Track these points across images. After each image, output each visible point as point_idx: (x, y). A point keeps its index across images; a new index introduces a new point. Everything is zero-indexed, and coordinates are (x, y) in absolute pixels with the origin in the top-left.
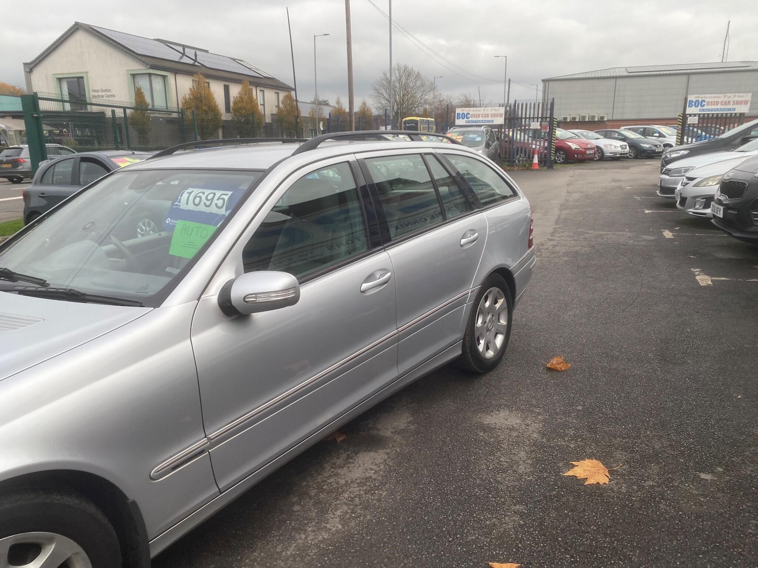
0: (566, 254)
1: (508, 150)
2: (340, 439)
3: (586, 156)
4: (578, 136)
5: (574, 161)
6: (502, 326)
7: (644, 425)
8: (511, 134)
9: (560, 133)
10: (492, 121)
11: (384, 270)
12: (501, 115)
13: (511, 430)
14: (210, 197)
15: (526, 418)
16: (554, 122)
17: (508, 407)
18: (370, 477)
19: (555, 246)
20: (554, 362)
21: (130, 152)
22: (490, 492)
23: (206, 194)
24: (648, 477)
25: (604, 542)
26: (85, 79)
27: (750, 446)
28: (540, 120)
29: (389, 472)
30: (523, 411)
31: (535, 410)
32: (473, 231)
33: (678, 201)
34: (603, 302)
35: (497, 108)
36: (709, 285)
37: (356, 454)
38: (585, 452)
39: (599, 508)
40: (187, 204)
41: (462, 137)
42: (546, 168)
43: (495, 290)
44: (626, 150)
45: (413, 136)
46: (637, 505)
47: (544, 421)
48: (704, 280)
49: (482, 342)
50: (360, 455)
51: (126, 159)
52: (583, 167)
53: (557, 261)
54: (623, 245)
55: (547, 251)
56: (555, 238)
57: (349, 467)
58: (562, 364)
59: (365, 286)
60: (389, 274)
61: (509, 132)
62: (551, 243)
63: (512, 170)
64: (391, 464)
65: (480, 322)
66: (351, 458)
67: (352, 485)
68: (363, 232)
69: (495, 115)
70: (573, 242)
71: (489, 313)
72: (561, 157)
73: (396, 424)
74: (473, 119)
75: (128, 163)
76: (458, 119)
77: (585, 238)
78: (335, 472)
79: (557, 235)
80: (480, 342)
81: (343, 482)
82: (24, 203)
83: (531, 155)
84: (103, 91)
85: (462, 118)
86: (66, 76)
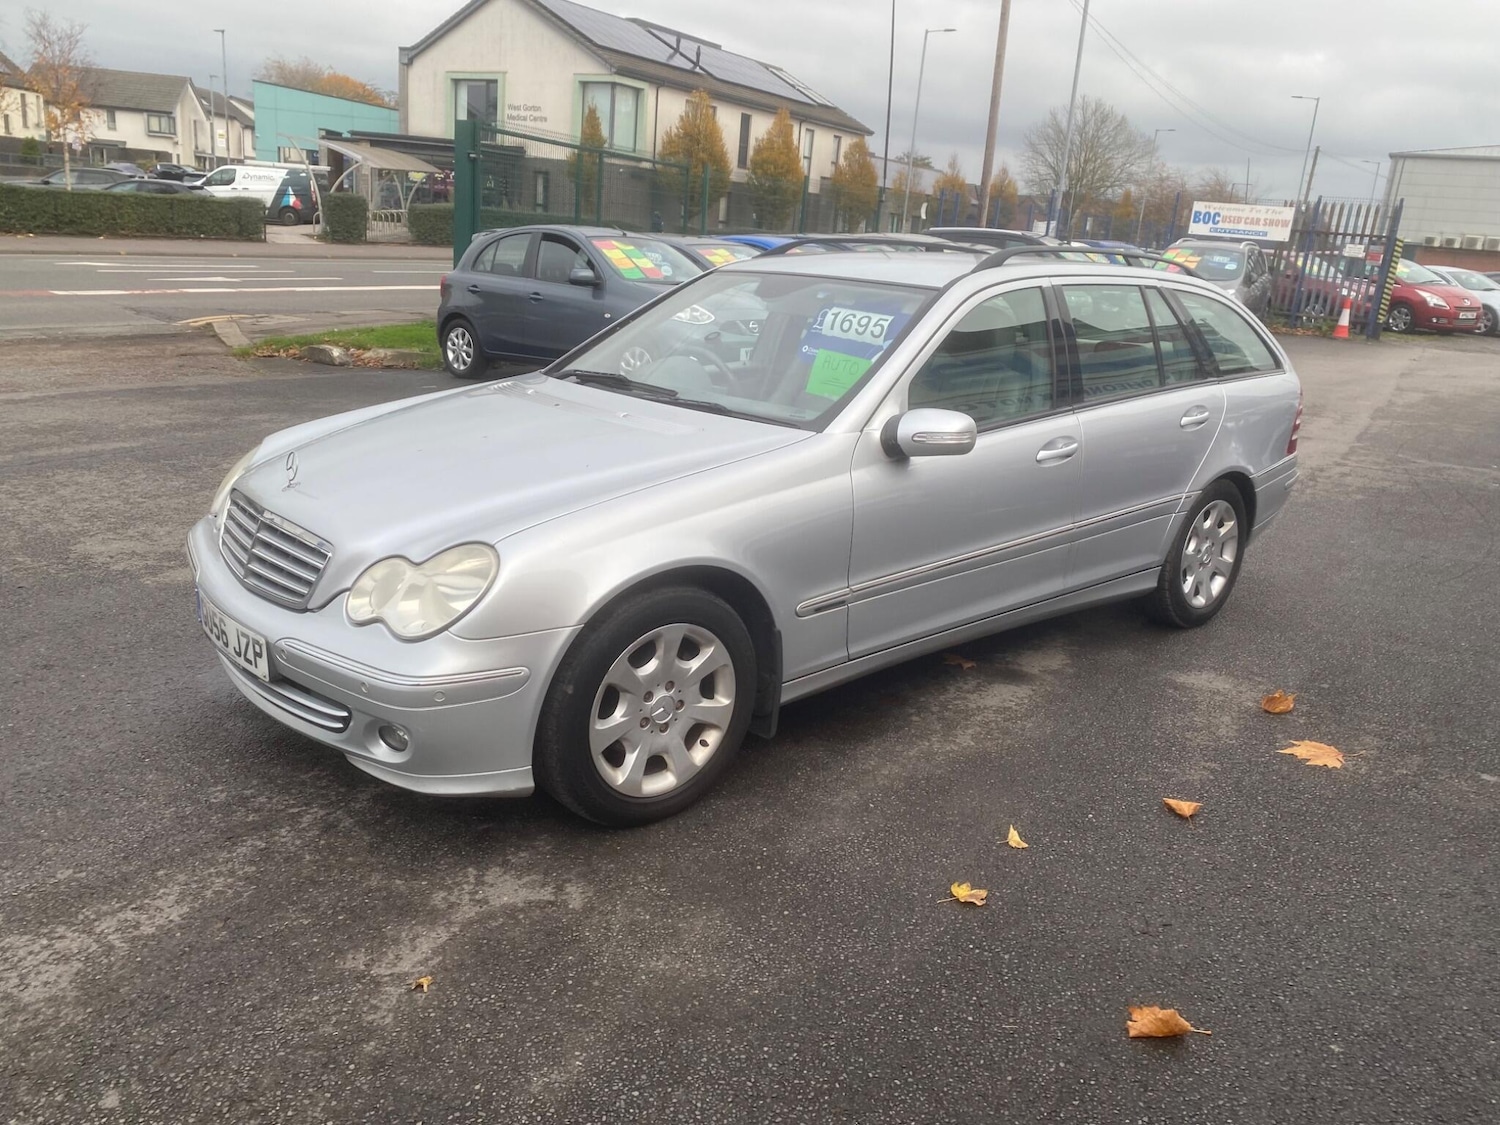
0: (1360, 490)
1: (1288, 294)
2: (967, 665)
3: (1456, 324)
4: (1448, 281)
5: (1426, 330)
6: (1225, 563)
8: (1300, 263)
9: (1405, 269)
10: (1265, 234)
11: (1069, 439)
12: (1285, 224)
13: (1214, 693)
14: (864, 322)
15: (1241, 684)
16: (1397, 247)
17: (1215, 670)
18: (1010, 708)
19: (1344, 475)
21: (619, 232)
22: (1174, 746)
24: (1403, 765)
25: (1319, 809)
26: (499, 84)
29: (1036, 707)
30: (1237, 677)
31: (1256, 678)
32: (1201, 408)
34: (1408, 567)
35: (1277, 209)
37: (990, 684)
40: (832, 329)
41: (1199, 259)
42: (1364, 337)
43: (1223, 504)
45: (1131, 260)
46: (1376, 786)
49: (1190, 580)
50: (995, 685)
51: (614, 243)
52: (1446, 344)
53: (1342, 499)
54: (1478, 489)
55: (1328, 481)
56: (1347, 462)
57: (980, 695)
59: (1042, 454)
60: (1075, 445)
61: (1297, 257)
62: (1339, 469)
63: (1292, 335)
64: (1038, 700)
65: (1192, 546)
66: (983, 686)
67: (985, 711)
68: (1049, 387)
69: (1272, 223)
70: (1380, 472)
71: (1207, 538)
72: (1400, 320)
73: (1048, 663)
74: (1227, 226)
75: (617, 251)
76: (1194, 222)
77: (1406, 470)
78: (963, 695)
79: (1354, 458)
80: (1188, 578)
81: (974, 706)
82: (441, 298)
83: (1336, 309)
84: (527, 109)
85: (1204, 222)
86: (469, 76)
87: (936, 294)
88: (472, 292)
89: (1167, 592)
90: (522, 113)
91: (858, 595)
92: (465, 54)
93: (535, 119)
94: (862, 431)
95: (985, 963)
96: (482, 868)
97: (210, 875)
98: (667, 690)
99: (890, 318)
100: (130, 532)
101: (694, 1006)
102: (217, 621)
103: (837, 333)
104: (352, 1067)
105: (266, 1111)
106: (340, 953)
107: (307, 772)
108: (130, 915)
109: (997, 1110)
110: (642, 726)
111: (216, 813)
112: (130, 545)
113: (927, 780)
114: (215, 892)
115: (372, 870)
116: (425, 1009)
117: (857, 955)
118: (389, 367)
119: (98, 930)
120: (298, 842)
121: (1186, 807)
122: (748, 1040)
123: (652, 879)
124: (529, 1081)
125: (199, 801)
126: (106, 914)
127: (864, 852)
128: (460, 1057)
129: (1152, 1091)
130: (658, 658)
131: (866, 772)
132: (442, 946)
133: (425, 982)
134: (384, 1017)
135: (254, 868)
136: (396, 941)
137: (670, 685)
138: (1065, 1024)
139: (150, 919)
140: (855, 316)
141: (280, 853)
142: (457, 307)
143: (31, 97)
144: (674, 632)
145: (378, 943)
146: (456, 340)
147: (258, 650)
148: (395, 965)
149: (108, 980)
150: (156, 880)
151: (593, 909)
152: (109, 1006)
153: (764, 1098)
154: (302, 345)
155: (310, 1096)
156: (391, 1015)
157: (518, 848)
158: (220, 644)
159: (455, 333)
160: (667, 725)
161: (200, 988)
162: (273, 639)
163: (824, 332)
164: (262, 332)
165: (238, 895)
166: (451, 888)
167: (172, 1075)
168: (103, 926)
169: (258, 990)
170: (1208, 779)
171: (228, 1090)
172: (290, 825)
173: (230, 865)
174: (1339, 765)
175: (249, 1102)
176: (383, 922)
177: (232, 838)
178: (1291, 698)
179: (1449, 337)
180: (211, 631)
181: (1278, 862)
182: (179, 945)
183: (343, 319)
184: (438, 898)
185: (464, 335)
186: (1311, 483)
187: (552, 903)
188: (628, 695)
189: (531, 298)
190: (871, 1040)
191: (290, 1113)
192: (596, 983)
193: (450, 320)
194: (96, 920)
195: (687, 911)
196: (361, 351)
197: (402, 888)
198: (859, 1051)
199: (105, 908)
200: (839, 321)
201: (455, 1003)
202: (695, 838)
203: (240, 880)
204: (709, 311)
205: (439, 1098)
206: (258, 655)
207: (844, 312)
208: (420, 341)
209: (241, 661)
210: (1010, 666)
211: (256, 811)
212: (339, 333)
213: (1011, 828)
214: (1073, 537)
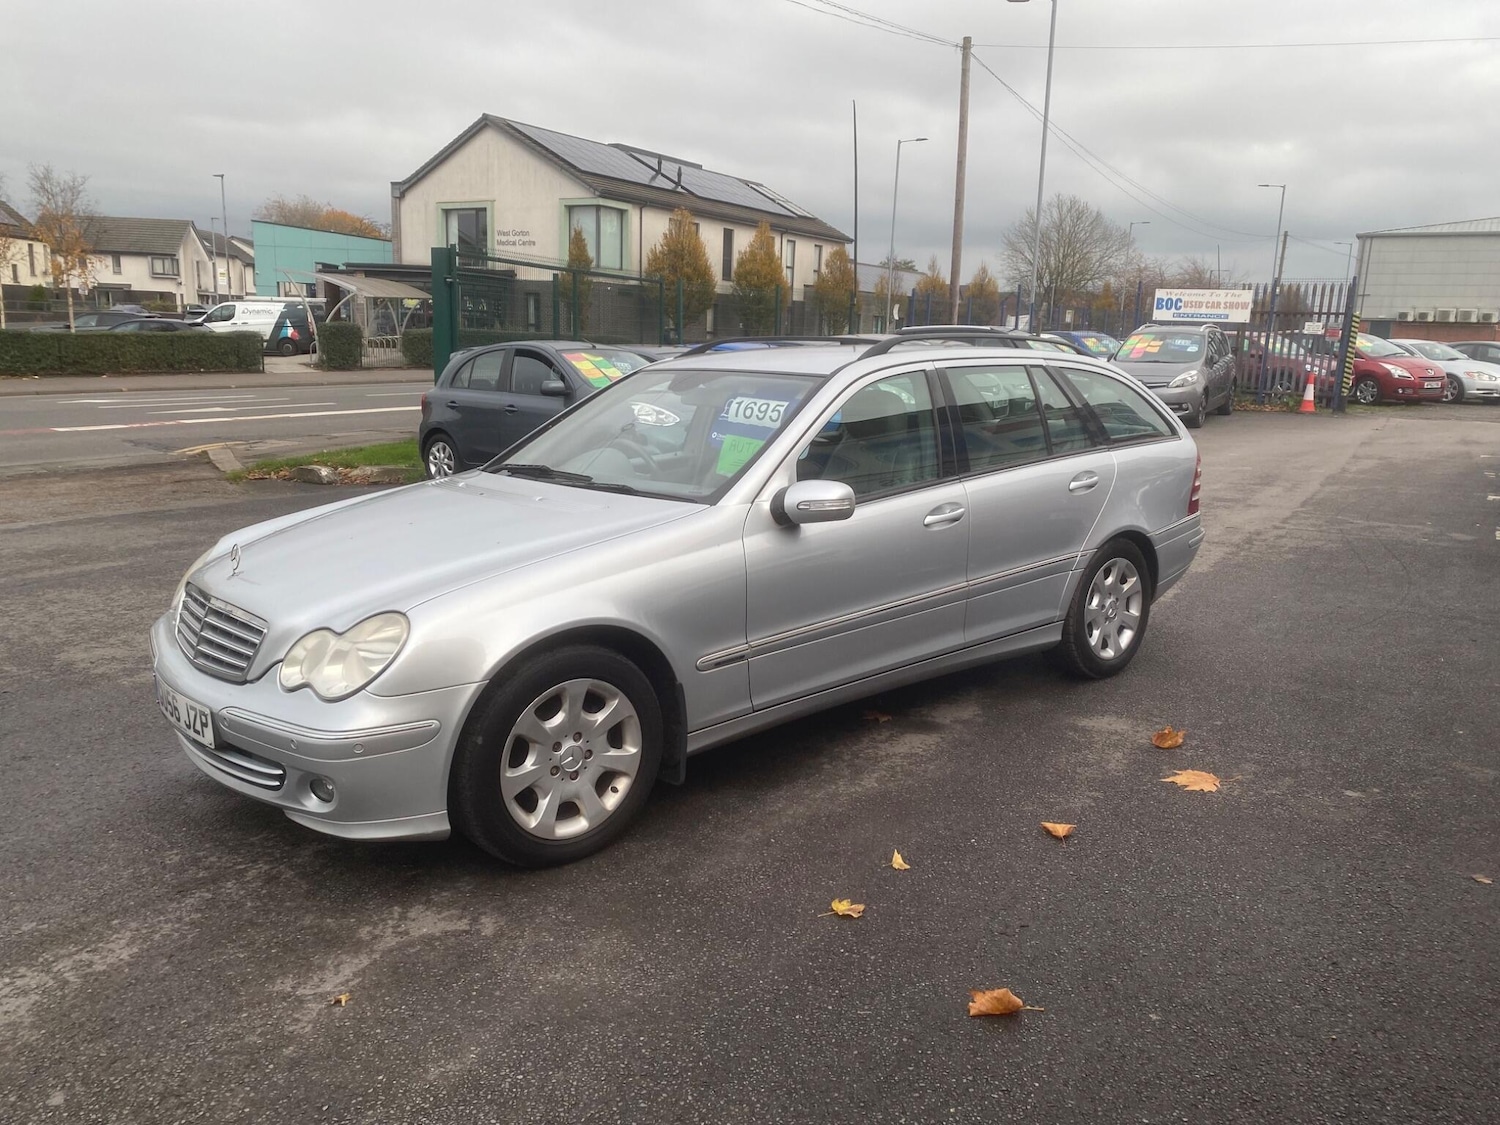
0: (1293, 550)
1: (1253, 373)
2: (884, 720)
3: (1422, 393)
4: (1412, 353)
5: (1392, 401)
6: (1132, 617)
8: (1263, 341)
10: (1227, 317)
11: (955, 505)
12: (1244, 306)
13: (1112, 734)
14: (763, 408)
15: (1138, 725)
16: (1354, 324)
17: (1117, 714)
18: (917, 753)
19: (1281, 537)
21: (590, 345)
22: (1063, 779)
24: (1274, 787)
25: (1187, 826)
26: (488, 212)
27: (1435, 775)
28: (1324, 317)
29: (942, 752)
30: (1136, 719)
31: (1155, 719)
32: (1090, 473)
34: (1323, 616)
35: (1237, 292)
38: (1196, 765)
40: (736, 415)
41: (1161, 343)
42: (1331, 410)
43: (1122, 562)
46: (1244, 805)
49: (1096, 633)
50: (907, 735)
51: (583, 354)
52: (1410, 414)
53: (1273, 559)
54: (1406, 544)
55: (1264, 543)
56: (1286, 525)
57: (892, 744)
59: (931, 518)
60: (962, 510)
61: (1259, 337)
62: (1276, 532)
63: (1260, 411)
64: (944, 746)
65: (1095, 601)
66: (895, 736)
67: (894, 757)
69: (1232, 306)
70: (1315, 533)
71: (1110, 594)
72: (1367, 392)
73: (960, 715)
74: (1189, 310)
75: (586, 362)
76: (1158, 308)
77: (1341, 530)
78: (875, 744)
79: (1293, 522)
80: (1094, 631)
81: (883, 753)
82: (422, 417)
83: (1301, 385)
84: (516, 234)
85: (1167, 308)
86: (458, 206)
87: (823, 380)
88: (453, 408)
89: (1073, 646)
90: (511, 238)
91: (757, 651)
92: (455, 186)
93: (524, 243)
94: (752, 503)
95: (853, 963)
96: (406, 905)
97: (159, 922)
98: (575, 740)
99: (786, 404)
100: (112, 641)
101: (583, 1007)
102: (170, 699)
103: (741, 419)
104: (271, 1066)
105: (192, 1102)
106: (271, 978)
107: (257, 835)
108: (85, 956)
109: (840, 1077)
110: (552, 774)
111: (170, 872)
112: (109, 652)
113: (829, 817)
114: (162, 935)
115: (307, 912)
116: (341, 1020)
117: (737, 962)
119: (55, 970)
120: (242, 893)
121: (1061, 829)
122: (628, 1032)
123: (560, 909)
124: (426, 1071)
125: (155, 863)
126: (63, 956)
127: (759, 879)
128: (368, 1056)
129: (981, 1056)
130: (565, 711)
131: (771, 813)
132: (363, 970)
133: (343, 998)
134: (304, 1028)
135: (199, 915)
136: (322, 968)
137: (578, 736)
138: (914, 1008)
139: (101, 959)
140: (755, 404)
141: (224, 902)
142: (439, 423)
143: (38, 247)
144: (577, 687)
145: (306, 968)
146: (437, 454)
147: (204, 721)
148: (319, 986)
149: (61, 1008)
150: (110, 928)
151: (502, 935)
152: (61, 1028)
153: (635, 1075)
154: (291, 466)
155: (232, 1090)
156: (310, 1025)
157: (442, 889)
158: (173, 720)
159: (437, 447)
160: (576, 773)
161: (143, 1011)
162: (216, 708)
163: (729, 420)
164: (255, 456)
165: (184, 937)
166: (376, 923)
167: (112, 1079)
168: (60, 967)
169: (194, 1011)
170: (1090, 806)
171: (160, 1087)
172: (236, 879)
173: (178, 913)
174: (1214, 789)
175: (178, 1096)
176: (313, 953)
177: (182, 891)
178: (1181, 734)
180: (166, 709)
181: (1138, 872)
182: (126, 978)
183: (332, 441)
184: (364, 932)
185: (444, 449)
186: (1247, 546)
187: (467, 932)
188: (537, 746)
189: (506, 410)
190: (738, 1028)
191: (213, 1103)
192: (498, 993)
193: (430, 436)
194: (53, 962)
195: (589, 933)
197: (333, 925)
198: (725, 1036)
199: (62, 952)
200: (744, 409)
201: (369, 1014)
202: (604, 874)
203: (186, 925)
204: (674, 413)
205: (346, 1087)
206: (204, 725)
207: (747, 401)
208: (406, 457)
209: (191, 733)
210: (924, 718)
211: (206, 869)
212: (329, 454)
213: (896, 853)
214: (968, 594)
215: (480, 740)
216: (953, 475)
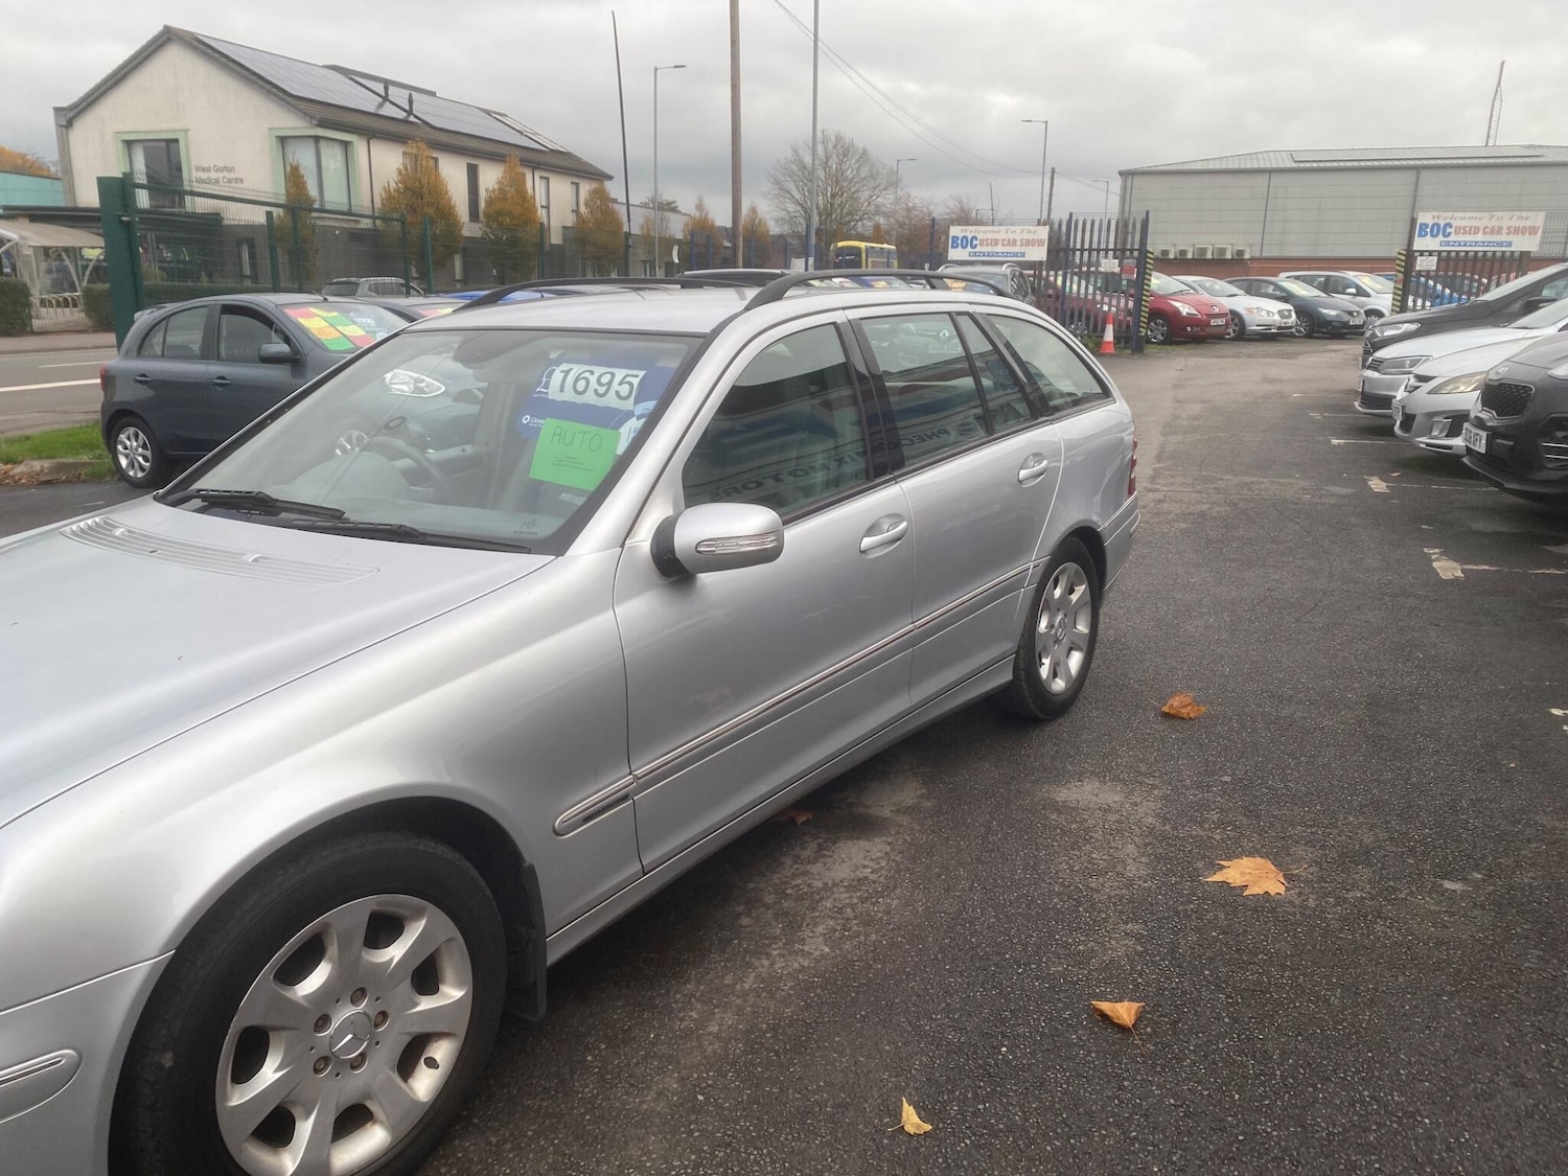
0: (1183, 517)
2: (801, 819)
3: (1208, 330)
4: (1195, 290)
5: (1184, 340)
6: (1080, 634)
7: (1344, 808)
8: (1059, 282)
9: (1159, 282)
10: (1023, 255)
11: (897, 517)
12: (1040, 243)
13: (1106, 811)
14: (605, 379)
15: (1131, 793)
16: (1148, 260)
17: (1097, 775)
18: (866, 878)
19: (1160, 501)
20: (1175, 703)
21: (320, 298)
22: (1080, 904)
23: (597, 374)
24: (1353, 885)
25: (1282, 976)
26: (182, 144)
27: (1529, 841)
28: (1118, 254)
29: (898, 871)
30: (1124, 782)
31: (1147, 780)
32: (1038, 457)
33: (1398, 422)
34: (1258, 604)
35: (1032, 228)
36: (1457, 579)
37: (834, 843)
38: (1240, 846)
39: (1270, 929)
40: (562, 390)
42: (1129, 351)
43: (1072, 566)
44: (1290, 320)
46: (1334, 925)
47: (1166, 798)
48: (1448, 568)
49: (1046, 661)
50: (841, 844)
51: (313, 310)
52: (1202, 352)
53: (1165, 530)
54: (1293, 502)
56: (1159, 486)
57: (825, 864)
58: (1189, 708)
59: (867, 542)
60: (904, 525)
61: (1056, 277)
62: (1151, 496)
64: (898, 859)
65: (1044, 622)
66: (826, 849)
67: (835, 889)
69: (1029, 243)
70: (1194, 495)
71: (1058, 610)
72: (1159, 331)
73: (897, 799)
74: (985, 249)
75: (317, 318)
76: (952, 247)
77: (1217, 489)
78: (802, 869)
80: (1044, 661)
81: (819, 884)
82: (103, 393)
83: (1100, 326)
84: (218, 170)
85: (963, 247)
86: (142, 137)
87: (698, 344)
88: (141, 382)
89: (1023, 683)
90: (213, 175)
91: (646, 782)
92: (132, 111)
93: (229, 181)
94: (622, 546)
98: (355, 1003)
99: (642, 373)
103: (568, 396)
110: (317, 1071)
113: (774, 1029)
118: (47, 483)
121: (1124, 1011)
130: (330, 960)
131: (684, 1035)
137: (358, 995)
144: (355, 912)
146: (128, 443)
159: (126, 434)
160: (362, 1057)
163: (551, 397)
170: (1136, 952)
174: (1281, 889)
179: (1204, 345)
181: (1262, 1084)
185: (137, 436)
188: (283, 1033)
189: (217, 384)
193: (116, 419)
196: (9, 466)
200: (574, 381)
204: (435, 380)
207: (576, 369)
208: (89, 446)
210: (854, 810)
213: (905, 1105)
214: (912, 641)
215: (168, 1060)
216: (884, 473)
